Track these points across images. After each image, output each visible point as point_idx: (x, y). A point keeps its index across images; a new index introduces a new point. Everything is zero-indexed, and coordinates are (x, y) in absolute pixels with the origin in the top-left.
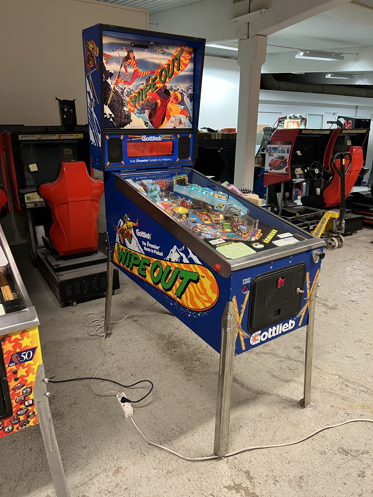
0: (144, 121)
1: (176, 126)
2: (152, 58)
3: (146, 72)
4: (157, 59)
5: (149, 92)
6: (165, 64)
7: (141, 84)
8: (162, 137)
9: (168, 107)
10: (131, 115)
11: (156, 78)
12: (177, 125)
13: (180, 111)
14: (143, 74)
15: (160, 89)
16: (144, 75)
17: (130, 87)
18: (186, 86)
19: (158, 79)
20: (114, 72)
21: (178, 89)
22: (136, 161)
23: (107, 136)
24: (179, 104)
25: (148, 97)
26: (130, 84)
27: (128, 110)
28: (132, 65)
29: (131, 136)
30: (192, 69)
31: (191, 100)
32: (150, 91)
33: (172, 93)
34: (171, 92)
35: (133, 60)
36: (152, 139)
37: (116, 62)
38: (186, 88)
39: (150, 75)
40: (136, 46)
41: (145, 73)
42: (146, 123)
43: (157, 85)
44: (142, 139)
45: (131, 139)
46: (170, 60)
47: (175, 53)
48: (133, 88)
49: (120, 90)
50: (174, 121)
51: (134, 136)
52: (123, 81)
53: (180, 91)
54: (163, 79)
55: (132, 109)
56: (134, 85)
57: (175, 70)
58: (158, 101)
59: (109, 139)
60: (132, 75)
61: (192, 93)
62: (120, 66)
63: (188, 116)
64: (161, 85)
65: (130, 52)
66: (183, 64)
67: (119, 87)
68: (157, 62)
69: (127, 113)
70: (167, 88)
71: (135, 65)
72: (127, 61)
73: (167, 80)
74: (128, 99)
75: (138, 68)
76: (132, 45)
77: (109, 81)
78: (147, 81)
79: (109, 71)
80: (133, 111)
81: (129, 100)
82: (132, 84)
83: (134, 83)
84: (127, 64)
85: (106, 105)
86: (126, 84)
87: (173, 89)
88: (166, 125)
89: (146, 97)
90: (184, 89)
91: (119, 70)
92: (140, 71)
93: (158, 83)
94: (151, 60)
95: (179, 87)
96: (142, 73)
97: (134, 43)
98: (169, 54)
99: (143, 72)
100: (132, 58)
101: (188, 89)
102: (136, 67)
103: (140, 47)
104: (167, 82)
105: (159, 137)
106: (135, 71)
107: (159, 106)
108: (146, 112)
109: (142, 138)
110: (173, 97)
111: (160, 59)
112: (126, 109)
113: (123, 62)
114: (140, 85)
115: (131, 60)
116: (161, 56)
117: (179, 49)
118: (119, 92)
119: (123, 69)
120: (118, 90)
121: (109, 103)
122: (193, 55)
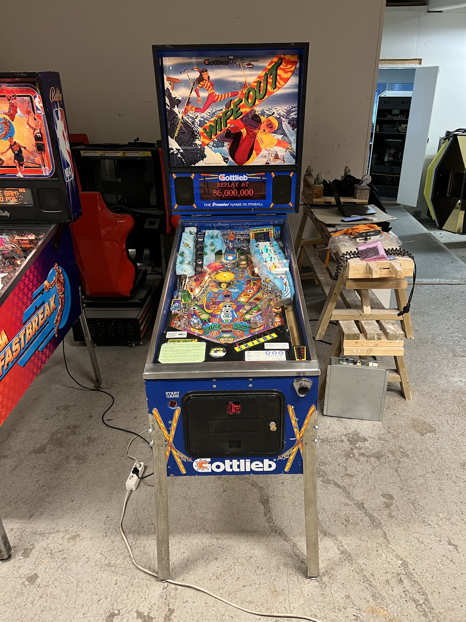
0: (223, 156)
1: (269, 162)
2: (234, 76)
3: (225, 95)
4: (241, 76)
5: (230, 120)
6: (254, 82)
7: (219, 111)
8: (248, 176)
9: (257, 138)
10: (204, 149)
11: (240, 101)
12: (272, 160)
13: (277, 141)
14: (221, 98)
15: (247, 115)
16: (223, 98)
17: (203, 114)
18: (285, 108)
19: (243, 102)
20: (182, 98)
21: (274, 113)
22: (212, 205)
23: (174, 175)
24: (275, 132)
25: (228, 125)
26: (203, 111)
27: (200, 143)
28: (206, 88)
29: (205, 175)
30: (296, 85)
31: (293, 126)
32: (232, 118)
33: (263, 119)
34: (262, 117)
35: (207, 82)
36: (233, 178)
37: (185, 86)
38: (285, 111)
39: (232, 98)
40: (211, 63)
41: (223, 96)
42: (226, 159)
43: (241, 110)
44: (220, 179)
45: (204, 178)
46: (261, 75)
47: (269, 65)
48: (207, 116)
49: (190, 119)
50: (267, 155)
51: (208, 175)
52: (194, 109)
53: (275, 115)
54: (250, 101)
55: (207, 141)
56: (210, 113)
57: (269, 88)
58: (242, 131)
59: (176, 178)
60: (206, 100)
61: (296, 116)
62: (190, 91)
63: (288, 148)
64: (248, 110)
65: (203, 72)
66: (282, 79)
67: (189, 116)
68: (242, 80)
69: (199, 147)
70: (257, 113)
71: (209, 87)
72: (199, 83)
73: (257, 102)
74: (200, 130)
75: (213, 91)
76: (206, 63)
77: (176, 110)
78: (228, 106)
79: (176, 97)
80: (207, 145)
81: (203, 131)
82: (207, 111)
83: (209, 110)
84: (200, 87)
85: (172, 138)
86: (198, 112)
87: (265, 113)
88: (255, 161)
89: (226, 126)
90: (282, 113)
91: (188, 96)
92: (217, 94)
93: (244, 106)
94: (232, 79)
95: (274, 111)
96: (220, 96)
97: (208, 60)
98: (258, 68)
99: (222, 95)
100: (206, 78)
101: (289, 112)
102: (211, 90)
103: (217, 64)
104: (257, 105)
105: (244, 176)
106: (210, 94)
107: (244, 137)
108: (225, 145)
109: (219, 177)
110: (265, 124)
111: (246, 76)
112: (198, 142)
113: (193, 85)
114: (216, 111)
115: (204, 81)
116: (247, 72)
117: (275, 59)
118: (188, 123)
119: (194, 94)
120: (187, 120)
121: (176, 135)
122: (298, 65)
